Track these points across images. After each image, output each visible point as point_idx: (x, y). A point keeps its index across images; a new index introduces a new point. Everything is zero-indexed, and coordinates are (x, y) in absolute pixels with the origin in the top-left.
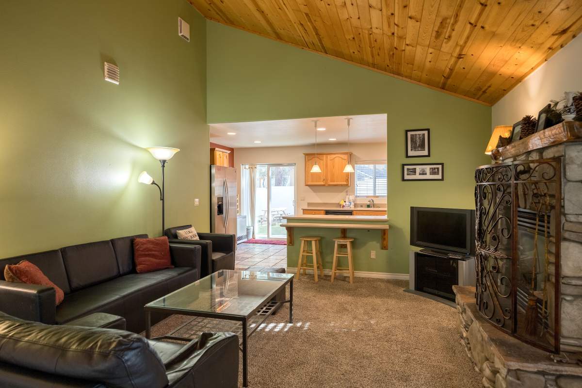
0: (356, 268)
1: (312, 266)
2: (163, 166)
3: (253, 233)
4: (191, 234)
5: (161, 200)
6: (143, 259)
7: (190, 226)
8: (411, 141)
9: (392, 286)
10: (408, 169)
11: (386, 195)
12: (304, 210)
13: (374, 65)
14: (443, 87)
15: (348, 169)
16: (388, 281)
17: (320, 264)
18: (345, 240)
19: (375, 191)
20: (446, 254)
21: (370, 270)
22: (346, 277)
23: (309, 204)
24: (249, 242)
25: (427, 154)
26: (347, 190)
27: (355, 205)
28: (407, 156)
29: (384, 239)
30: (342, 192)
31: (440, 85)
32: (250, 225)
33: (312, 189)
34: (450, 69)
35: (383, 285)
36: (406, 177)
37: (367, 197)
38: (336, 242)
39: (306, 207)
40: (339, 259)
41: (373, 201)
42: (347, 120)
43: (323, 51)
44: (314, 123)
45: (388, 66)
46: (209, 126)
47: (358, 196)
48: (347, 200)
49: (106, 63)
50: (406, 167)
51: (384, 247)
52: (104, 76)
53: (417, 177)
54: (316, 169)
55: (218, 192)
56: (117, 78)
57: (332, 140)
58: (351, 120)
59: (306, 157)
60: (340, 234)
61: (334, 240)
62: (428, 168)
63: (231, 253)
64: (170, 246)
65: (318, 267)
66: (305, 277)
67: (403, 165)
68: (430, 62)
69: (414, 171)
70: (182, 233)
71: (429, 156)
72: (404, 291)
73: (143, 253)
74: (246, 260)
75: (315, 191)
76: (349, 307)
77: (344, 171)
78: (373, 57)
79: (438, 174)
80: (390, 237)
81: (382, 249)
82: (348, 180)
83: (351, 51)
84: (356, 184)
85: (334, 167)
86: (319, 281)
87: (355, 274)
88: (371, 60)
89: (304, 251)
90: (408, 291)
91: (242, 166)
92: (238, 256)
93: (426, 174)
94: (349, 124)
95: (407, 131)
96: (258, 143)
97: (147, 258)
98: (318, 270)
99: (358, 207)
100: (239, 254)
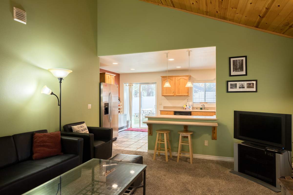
0: (194, 152)
1: (164, 150)
2: (61, 82)
3: (131, 125)
4: (82, 128)
5: (59, 105)
6: (39, 149)
7: (83, 122)
8: (233, 65)
9: (221, 167)
10: (231, 85)
11: (215, 102)
12: (161, 111)
13: (207, 13)
14: (257, 27)
15: (189, 85)
16: (218, 163)
17: (169, 149)
18: (187, 134)
19: (205, 99)
20: (264, 147)
21: (204, 153)
22: (187, 158)
23: (164, 107)
24: (128, 130)
25: (245, 73)
26: (187, 99)
27: (193, 108)
28: (230, 75)
29: (214, 133)
30: (184, 100)
31: (255, 25)
32: (129, 120)
33: (166, 98)
34: (266, 8)
35: (214, 166)
36: (230, 90)
37: (201, 103)
38: (180, 135)
39: (163, 109)
40: (182, 146)
41: (204, 105)
42: (188, 52)
43: (172, 6)
44: (166, 55)
45: (217, 12)
46: (99, 57)
47: (195, 103)
48: (188, 105)
49: (14, 8)
50: (229, 83)
51: (214, 138)
52: (13, 17)
53: (238, 89)
54: (167, 85)
55: (105, 99)
56: (25, 20)
57: (179, 67)
58: (191, 52)
59: (163, 78)
60: (183, 129)
61: (179, 133)
62: (245, 84)
63: (109, 141)
64: (61, 138)
65: (168, 151)
66: (160, 158)
67: (228, 82)
68: (251, 3)
69: (235, 86)
70: (76, 128)
71: (246, 75)
72: (230, 172)
73: (40, 144)
74: (123, 143)
75: (168, 100)
76: (190, 188)
77: (186, 86)
78: (207, 5)
79: (253, 88)
80: (218, 131)
81: (213, 139)
82: (188, 92)
83: (191, 3)
84: (193, 95)
85: (179, 84)
86: (169, 161)
87: (193, 156)
88: (205, 9)
89: (159, 140)
90: (233, 172)
91: (124, 84)
92: (119, 140)
93: (244, 88)
94: (189, 55)
95: (230, 58)
96: (133, 70)
97: (42, 148)
98: (168, 152)
99: (195, 109)
100: (120, 139)
